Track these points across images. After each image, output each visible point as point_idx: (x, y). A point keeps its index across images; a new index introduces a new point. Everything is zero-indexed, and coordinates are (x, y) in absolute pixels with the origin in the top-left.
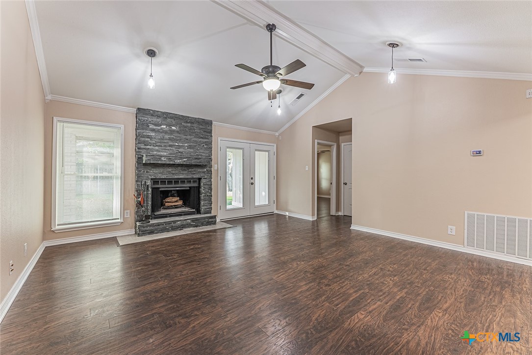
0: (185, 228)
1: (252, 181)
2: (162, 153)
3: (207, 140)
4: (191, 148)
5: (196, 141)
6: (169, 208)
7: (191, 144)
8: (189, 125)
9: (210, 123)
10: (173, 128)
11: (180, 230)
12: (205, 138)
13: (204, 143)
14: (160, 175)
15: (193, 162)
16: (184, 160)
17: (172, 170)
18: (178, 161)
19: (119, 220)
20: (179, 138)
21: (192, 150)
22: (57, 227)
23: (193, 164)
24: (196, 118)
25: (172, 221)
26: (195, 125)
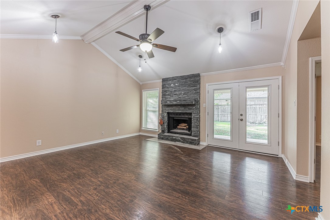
0: (177, 141)
1: (241, 117)
2: (171, 99)
3: (195, 88)
4: (185, 95)
5: (188, 89)
6: (180, 129)
7: (186, 92)
8: (184, 80)
9: (198, 75)
10: (176, 84)
11: (174, 142)
12: (195, 86)
13: (193, 90)
14: (170, 111)
15: (183, 103)
16: (178, 102)
17: (175, 108)
18: (175, 103)
19: (157, 130)
20: (179, 90)
21: (186, 96)
22: (144, 129)
23: (183, 104)
24: (188, 75)
25: (171, 136)
26: (188, 80)
